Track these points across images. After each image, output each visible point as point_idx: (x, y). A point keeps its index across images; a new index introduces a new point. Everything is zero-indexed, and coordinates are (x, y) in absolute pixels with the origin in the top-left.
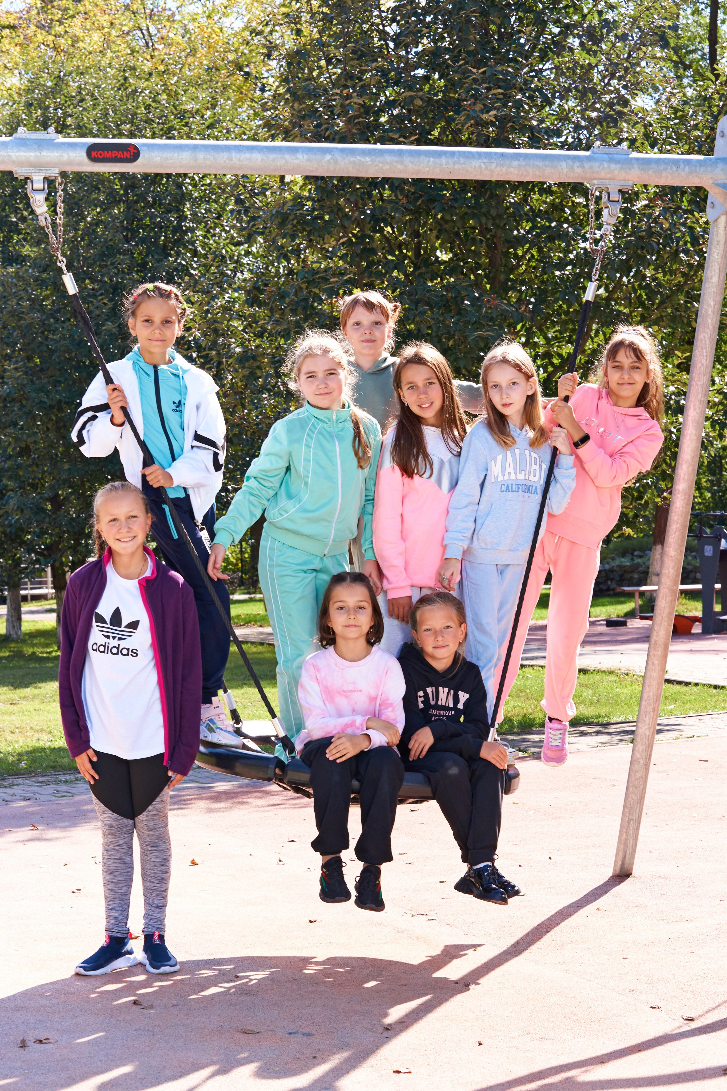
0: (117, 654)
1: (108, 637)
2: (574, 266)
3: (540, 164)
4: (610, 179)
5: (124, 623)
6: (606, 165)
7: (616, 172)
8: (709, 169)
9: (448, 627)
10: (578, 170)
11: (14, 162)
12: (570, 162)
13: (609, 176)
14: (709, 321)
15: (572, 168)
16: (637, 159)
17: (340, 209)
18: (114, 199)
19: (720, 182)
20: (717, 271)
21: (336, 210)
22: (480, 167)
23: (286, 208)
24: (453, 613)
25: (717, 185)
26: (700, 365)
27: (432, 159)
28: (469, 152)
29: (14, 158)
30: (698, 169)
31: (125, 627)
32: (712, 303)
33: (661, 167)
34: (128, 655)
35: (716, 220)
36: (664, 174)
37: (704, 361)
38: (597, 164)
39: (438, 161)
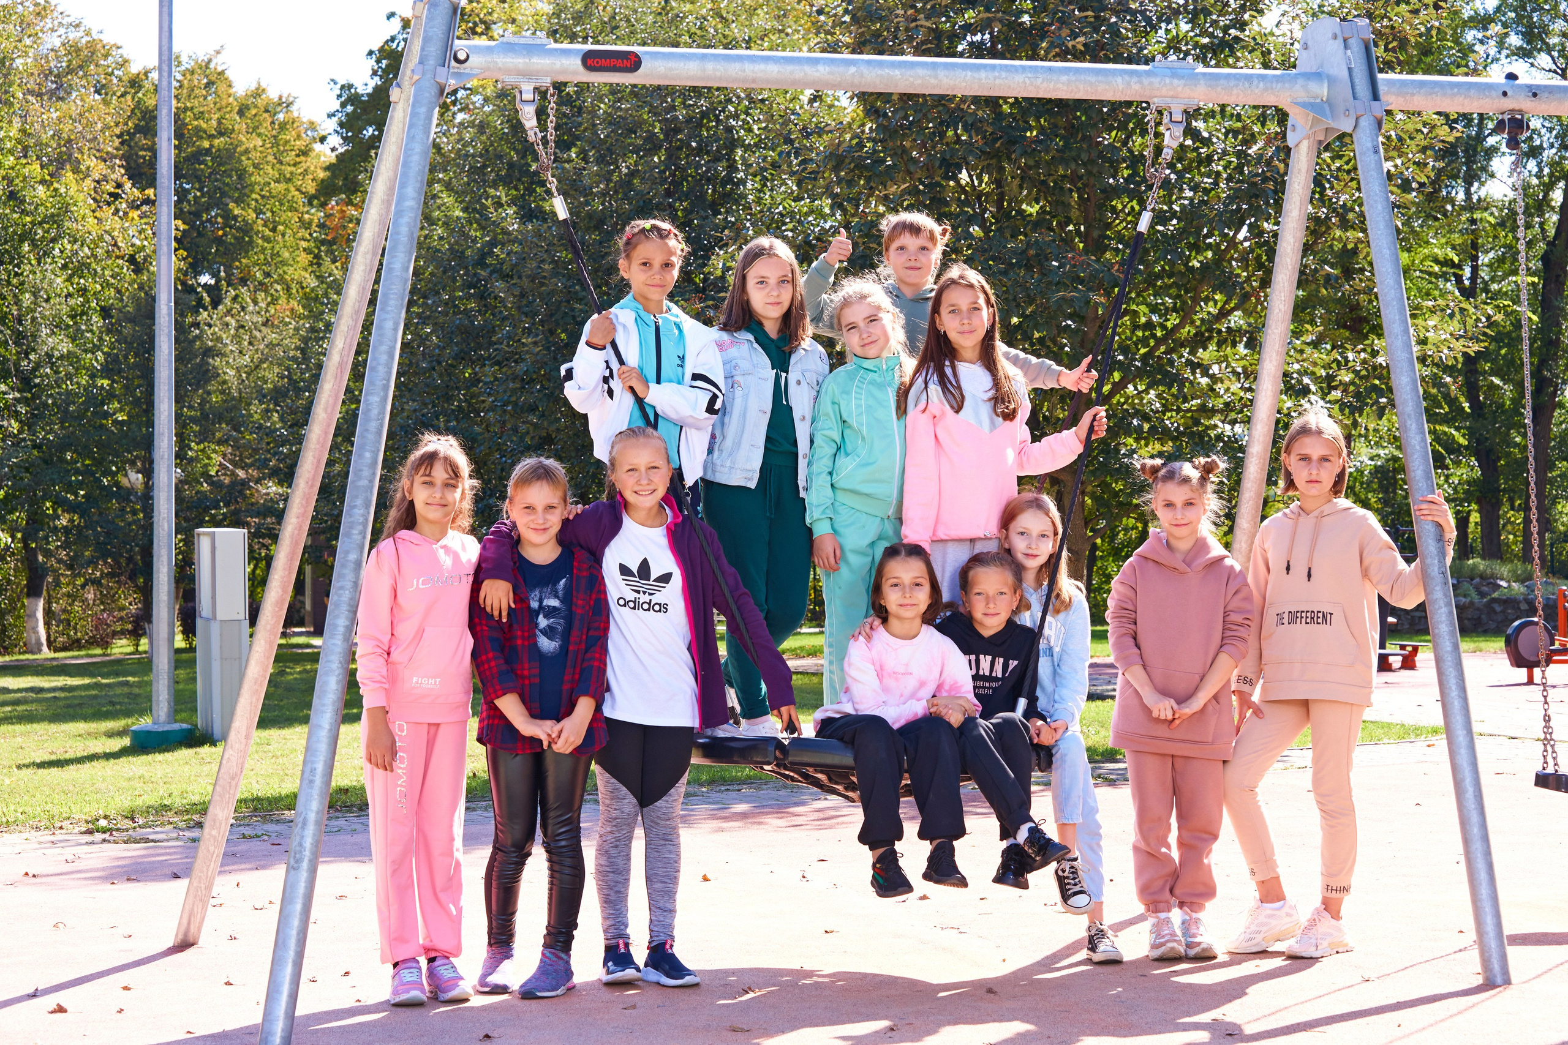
0: (649, 610)
1: (638, 592)
2: (1179, 220)
3: (1092, 79)
4: (1172, 97)
5: (653, 576)
6: (1168, 81)
7: (1180, 89)
8: (1287, 85)
9: (1002, 593)
10: (1136, 87)
11: (500, 69)
12: (1127, 78)
13: (1171, 93)
14: (1289, 260)
15: (1129, 84)
16: (1204, 74)
17: (905, 151)
18: (652, 145)
19: (1299, 100)
20: (1298, 204)
21: (900, 152)
22: (1024, 82)
23: (841, 150)
24: (1009, 578)
25: (1296, 104)
26: (1277, 311)
27: (969, 73)
28: (1012, 66)
29: (500, 65)
30: (1274, 85)
31: (655, 581)
32: (1292, 240)
33: (1232, 83)
34: (660, 611)
35: (1297, 145)
36: (1235, 91)
37: (1281, 307)
38: (1158, 79)
39: (976, 75)
